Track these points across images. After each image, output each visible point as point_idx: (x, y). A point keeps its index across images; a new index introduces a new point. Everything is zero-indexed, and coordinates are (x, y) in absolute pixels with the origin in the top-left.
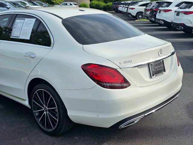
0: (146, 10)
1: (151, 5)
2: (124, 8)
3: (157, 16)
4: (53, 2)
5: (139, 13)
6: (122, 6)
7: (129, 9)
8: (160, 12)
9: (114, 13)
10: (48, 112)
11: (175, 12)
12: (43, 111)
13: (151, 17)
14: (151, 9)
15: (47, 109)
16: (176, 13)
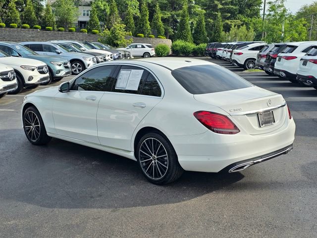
0: (260, 56)
1: (267, 48)
2: (225, 53)
3: (275, 65)
4: (117, 43)
5: (250, 60)
6: (222, 49)
7: (233, 54)
8: (279, 60)
9: (210, 59)
10: (156, 161)
11: (302, 59)
12: (152, 160)
13: (267, 66)
14: (266, 55)
15: (156, 157)
16: (302, 61)
